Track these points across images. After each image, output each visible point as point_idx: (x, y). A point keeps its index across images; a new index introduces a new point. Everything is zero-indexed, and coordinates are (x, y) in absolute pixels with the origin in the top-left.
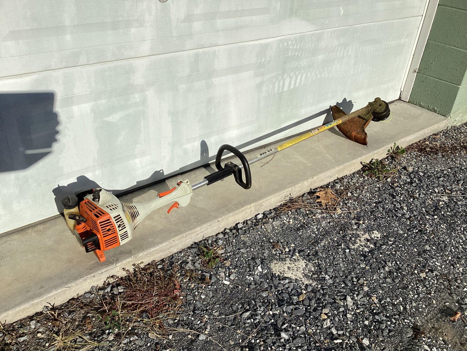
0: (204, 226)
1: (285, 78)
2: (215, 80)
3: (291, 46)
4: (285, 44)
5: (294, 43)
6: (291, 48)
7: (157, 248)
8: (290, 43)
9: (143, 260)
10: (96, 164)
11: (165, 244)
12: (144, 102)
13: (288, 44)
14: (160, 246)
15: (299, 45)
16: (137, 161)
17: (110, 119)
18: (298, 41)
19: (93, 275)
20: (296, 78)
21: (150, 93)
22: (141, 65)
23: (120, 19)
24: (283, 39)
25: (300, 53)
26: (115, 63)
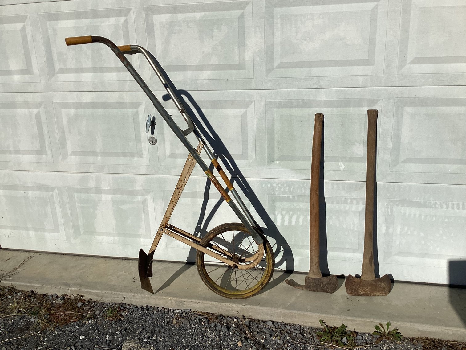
0: (130, 294)
1: (276, 214)
2: (200, 200)
3: (277, 188)
4: (269, 185)
5: (280, 185)
6: (277, 189)
7: (94, 291)
8: (274, 185)
9: (85, 295)
10: (114, 232)
11: (99, 291)
12: (144, 202)
13: (272, 186)
14: (96, 291)
15: (287, 188)
16: (142, 240)
17: (122, 207)
18: (285, 185)
19: (56, 286)
20: (291, 218)
21: (149, 198)
22: (140, 179)
23: (127, 151)
24: (266, 181)
25: (291, 196)
26: (124, 175)
